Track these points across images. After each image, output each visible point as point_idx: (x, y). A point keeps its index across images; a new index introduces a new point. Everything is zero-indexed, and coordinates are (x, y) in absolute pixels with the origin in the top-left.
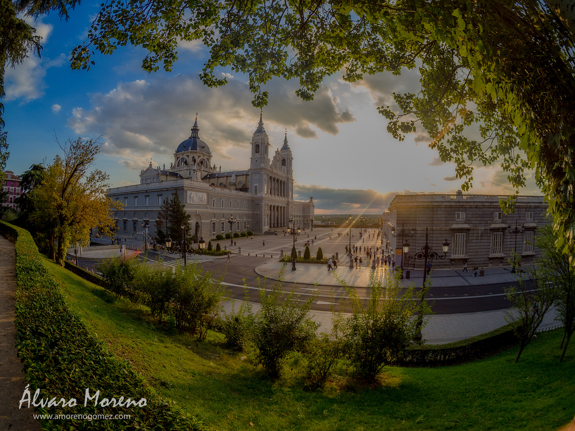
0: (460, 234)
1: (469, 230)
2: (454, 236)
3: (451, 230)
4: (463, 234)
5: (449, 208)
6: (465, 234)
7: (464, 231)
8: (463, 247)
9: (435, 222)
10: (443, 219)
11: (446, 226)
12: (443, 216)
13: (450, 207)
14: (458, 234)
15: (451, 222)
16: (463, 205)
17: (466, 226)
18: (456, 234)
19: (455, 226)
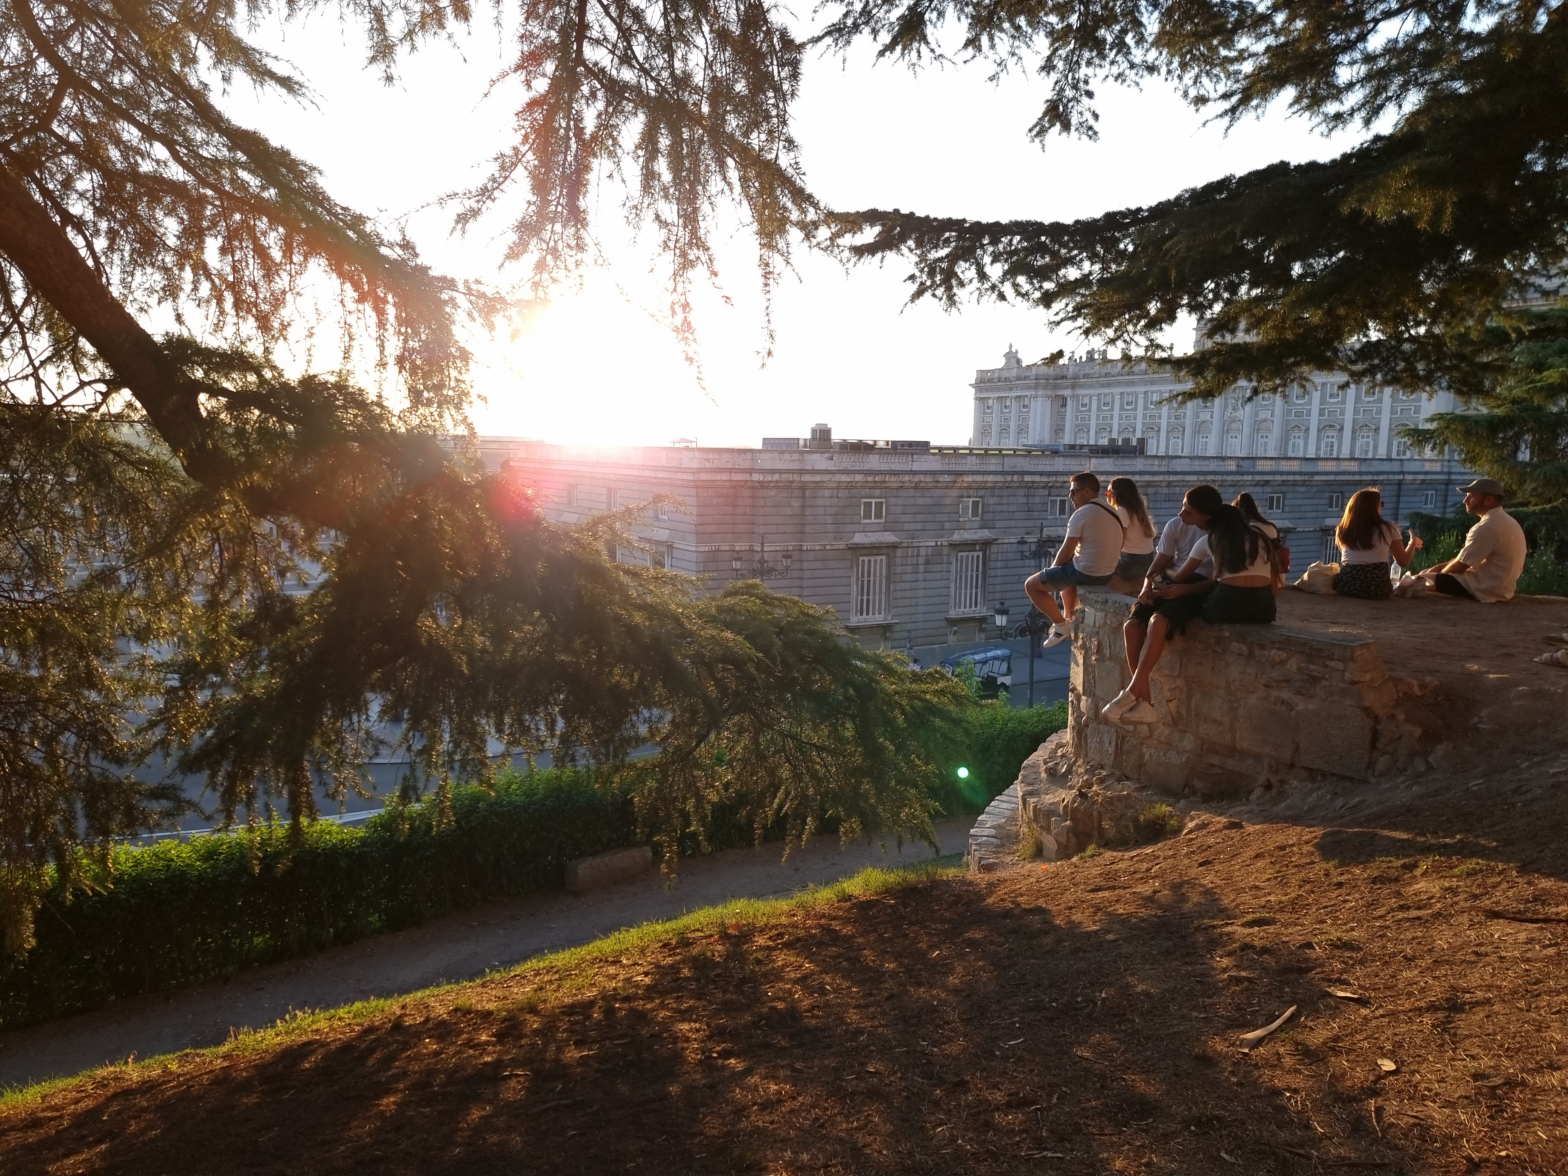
0: (872, 559)
1: (894, 546)
2: (858, 565)
3: (850, 548)
4: (879, 558)
5: (847, 488)
6: (884, 557)
7: (884, 551)
8: (880, 594)
9: (808, 529)
10: (830, 520)
11: (835, 538)
12: (830, 511)
13: (850, 486)
14: (866, 559)
15: (848, 528)
16: (882, 482)
17: (889, 538)
18: (861, 558)
19: (859, 539)
